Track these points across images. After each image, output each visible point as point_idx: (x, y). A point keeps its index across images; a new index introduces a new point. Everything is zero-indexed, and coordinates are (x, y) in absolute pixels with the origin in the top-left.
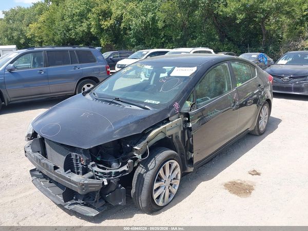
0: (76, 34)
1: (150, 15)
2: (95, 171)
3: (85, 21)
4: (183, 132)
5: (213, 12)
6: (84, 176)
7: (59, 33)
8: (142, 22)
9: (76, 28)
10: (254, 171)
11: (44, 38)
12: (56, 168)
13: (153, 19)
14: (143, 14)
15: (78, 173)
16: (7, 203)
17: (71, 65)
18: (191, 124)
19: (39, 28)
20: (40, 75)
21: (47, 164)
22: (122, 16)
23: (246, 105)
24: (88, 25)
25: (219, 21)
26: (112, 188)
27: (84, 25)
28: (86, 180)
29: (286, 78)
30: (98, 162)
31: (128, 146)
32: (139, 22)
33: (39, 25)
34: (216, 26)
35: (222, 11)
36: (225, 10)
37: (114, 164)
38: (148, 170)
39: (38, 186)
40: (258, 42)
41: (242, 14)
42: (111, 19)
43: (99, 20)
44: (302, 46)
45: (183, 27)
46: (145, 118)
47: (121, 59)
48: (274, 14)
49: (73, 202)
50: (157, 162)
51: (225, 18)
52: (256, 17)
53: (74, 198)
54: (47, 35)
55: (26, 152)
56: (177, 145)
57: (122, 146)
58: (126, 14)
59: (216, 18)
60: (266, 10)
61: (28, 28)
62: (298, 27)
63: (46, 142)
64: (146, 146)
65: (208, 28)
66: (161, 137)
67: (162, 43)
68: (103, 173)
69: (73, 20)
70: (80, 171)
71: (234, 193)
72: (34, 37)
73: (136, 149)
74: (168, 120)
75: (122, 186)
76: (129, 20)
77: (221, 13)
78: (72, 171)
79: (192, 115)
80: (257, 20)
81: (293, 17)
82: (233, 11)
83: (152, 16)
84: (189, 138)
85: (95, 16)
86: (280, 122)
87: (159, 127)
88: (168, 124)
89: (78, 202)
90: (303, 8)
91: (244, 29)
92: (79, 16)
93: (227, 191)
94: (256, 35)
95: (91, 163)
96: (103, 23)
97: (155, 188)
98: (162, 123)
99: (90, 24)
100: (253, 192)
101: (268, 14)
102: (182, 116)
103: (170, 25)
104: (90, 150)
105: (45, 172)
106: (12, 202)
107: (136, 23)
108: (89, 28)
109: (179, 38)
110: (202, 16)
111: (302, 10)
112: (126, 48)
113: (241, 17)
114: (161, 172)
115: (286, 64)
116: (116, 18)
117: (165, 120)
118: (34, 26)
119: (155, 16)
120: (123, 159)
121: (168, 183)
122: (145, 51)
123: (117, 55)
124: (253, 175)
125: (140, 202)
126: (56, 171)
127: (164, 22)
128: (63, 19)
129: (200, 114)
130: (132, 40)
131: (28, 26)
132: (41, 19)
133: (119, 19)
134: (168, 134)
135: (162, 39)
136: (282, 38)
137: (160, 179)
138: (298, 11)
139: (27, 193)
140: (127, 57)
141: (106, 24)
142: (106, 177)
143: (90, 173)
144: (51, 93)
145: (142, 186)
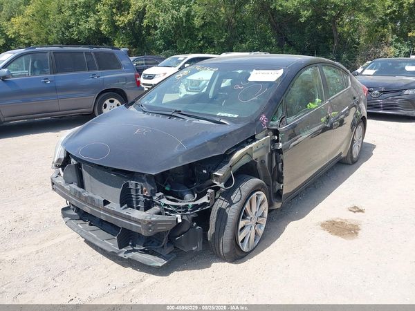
0: (80, 33)
1: (184, 9)
2: (165, 205)
3: (92, 14)
4: (270, 155)
5: (269, 7)
6: (148, 212)
7: (54, 30)
8: (172, 17)
9: (79, 24)
10: (355, 207)
11: (34, 38)
12: (106, 202)
13: (188, 14)
14: (173, 8)
15: (138, 208)
16: (31, 253)
17: (87, 72)
18: (281, 145)
19: (26, 24)
20: (45, 85)
21: (92, 198)
22: (144, 9)
23: (331, 128)
24: (97, 21)
25: (277, 19)
26: (185, 228)
27: (91, 20)
28: (153, 217)
29: (376, 92)
30: (166, 193)
31: (205, 171)
32: (168, 17)
33: (26, 20)
34: (273, 26)
35: (281, 6)
36: (285, 4)
37: (188, 196)
38: (231, 203)
39: (76, 229)
40: (327, 47)
41: (308, 11)
42: (128, 13)
43: (113, 14)
44: (385, 54)
45: (228, 26)
46: (225, 135)
47: (148, 68)
48: (349, 11)
49: (129, 249)
50: (243, 193)
51: (285, 15)
52: (326, 15)
53: (130, 243)
54: (38, 34)
55: (53, 184)
56: (261, 173)
57: (193, 172)
58: (150, 6)
59: (273, 15)
60: (339, 6)
61: (9, 23)
62: (380, 29)
63: (83, 170)
64: (228, 171)
65: (261, 28)
66: (246, 160)
67: (200, 47)
68: (175, 207)
69: (74, 14)
70: (141, 205)
71: (336, 234)
72: (19, 36)
73: (217, 176)
74: (253, 139)
75: (197, 225)
76: (155, 15)
77: (280, 8)
78: (129, 207)
79: (283, 132)
80: (327, 19)
81: (374, 16)
82: (296, 6)
83: (186, 10)
84: (277, 164)
85: (106, 8)
86: (374, 148)
87: (244, 147)
88: (254, 144)
89: (136, 248)
90: (386, 5)
91: (309, 31)
92: (83, 7)
93: (326, 232)
94: (326, 39)
95: (158, 195)
96: (117, 18)
97: (240, 227)
98: (247, 142)
99: (100, 20)
100: (360, 232)
101: (341, 10)
102: (271, 133)
103: (210, 23)
104: (155, 177)
105: (87, 209)
106: (37, 252)
107: (164, 20)
108: (98, 25)
109: (223, 40)
110: (254, 12)
111: (385, 7)
112: (150, 53)
113: (306, 14)
114: (247, 206)
115: (374, 75)
116: (137, 10)
117: (250, 138)
118: (17, 20)
119: (190, 11)
120: (199, 189)
121: (254, 221)
122: (181, 57)
123: (141, 62)
124: (355, 212)
125: (221, 245)
126: (107, 207)
127: (203, 18)
128: (60, 11)
129: (291, 132)
130: (158, 42)
131: (9, 20)
132: (29, 10)
133: (141, 14)
134: (255, 156)
135: (199, 42)
136: (358, 44)
137: (245, 216)
138: (380, 8)
139: (57, 240)
140: (156, 64)
141: (122, 20)
142: (180, 212)
143: (155, 207)
144: (60, 111)
145: (225, 225)
